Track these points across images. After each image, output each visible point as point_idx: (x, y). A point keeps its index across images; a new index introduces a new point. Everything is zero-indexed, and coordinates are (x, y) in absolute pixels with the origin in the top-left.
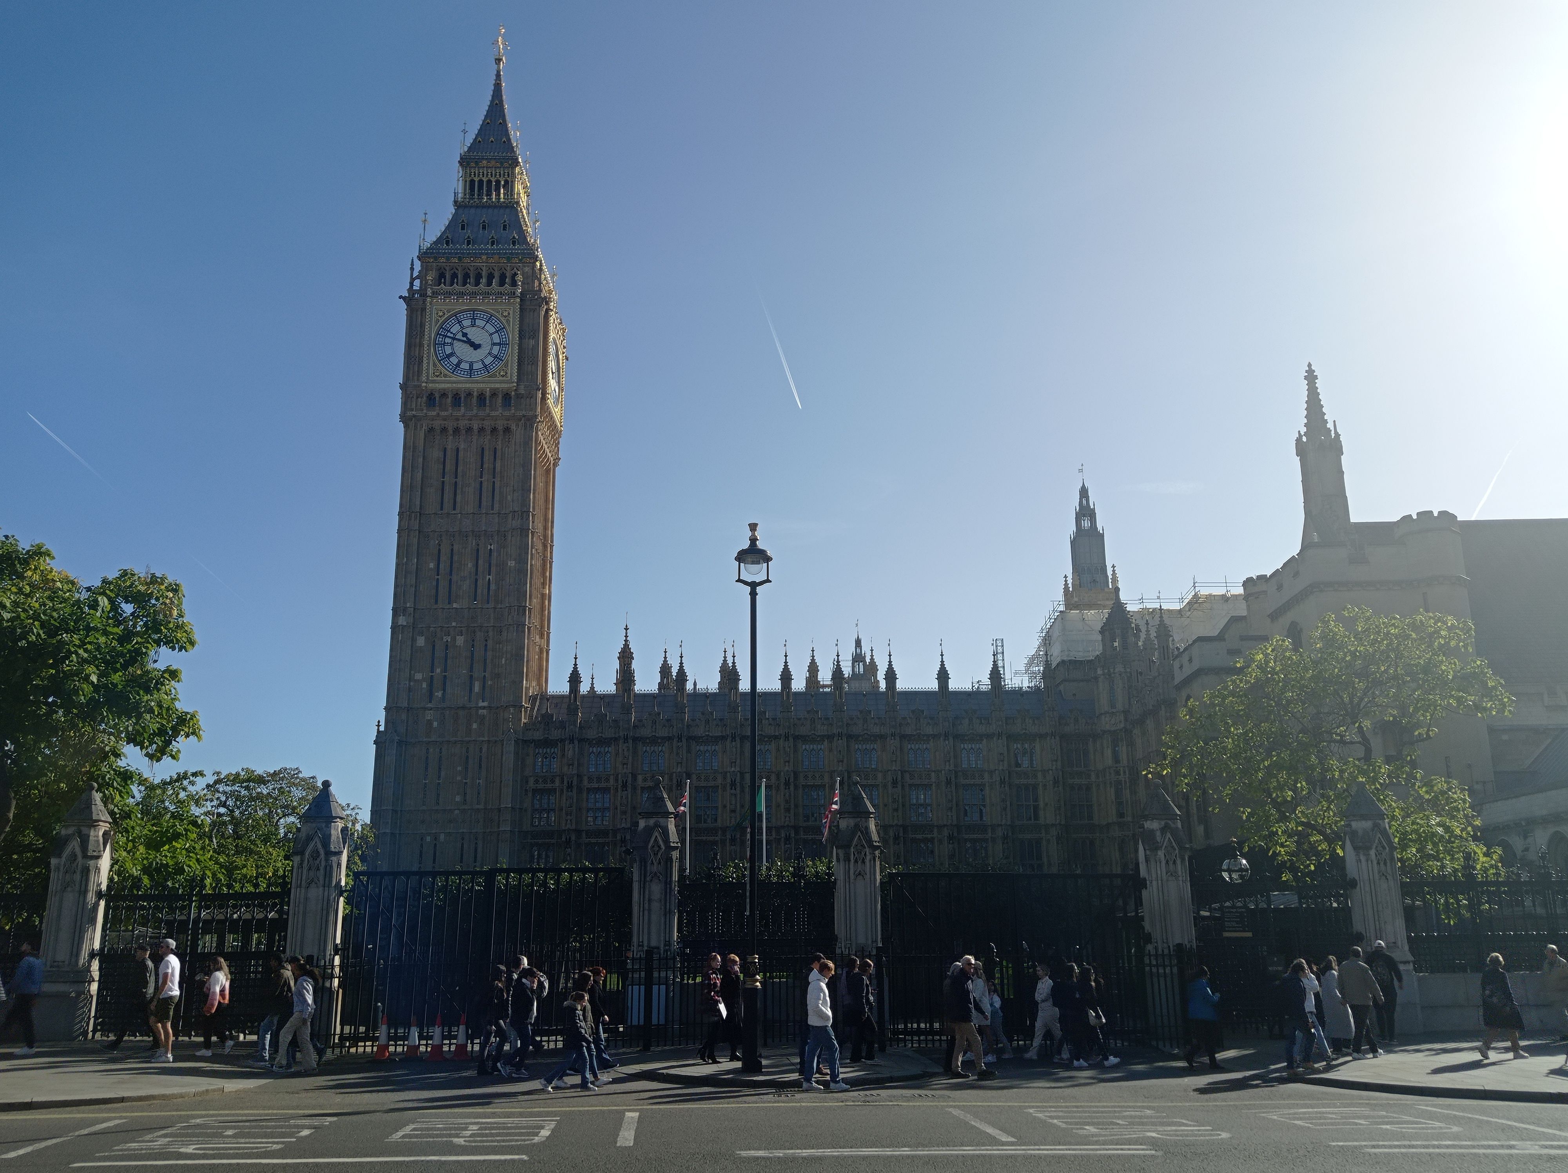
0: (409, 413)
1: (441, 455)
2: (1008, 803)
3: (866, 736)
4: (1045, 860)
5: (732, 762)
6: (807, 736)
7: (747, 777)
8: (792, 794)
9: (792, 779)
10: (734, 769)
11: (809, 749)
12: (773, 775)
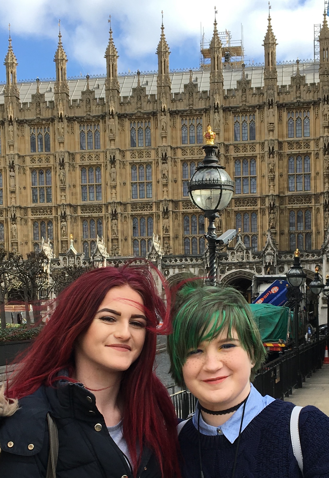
2: (277, 174)
3: (139, 114)
4: (314, 228)
5: (10, 146)
6: (83, 117)
7: (28, 159)
8: (67, 174)
9: (66, 160)
10: (12, 152)
11: (86, 131)
12: (52, 157)
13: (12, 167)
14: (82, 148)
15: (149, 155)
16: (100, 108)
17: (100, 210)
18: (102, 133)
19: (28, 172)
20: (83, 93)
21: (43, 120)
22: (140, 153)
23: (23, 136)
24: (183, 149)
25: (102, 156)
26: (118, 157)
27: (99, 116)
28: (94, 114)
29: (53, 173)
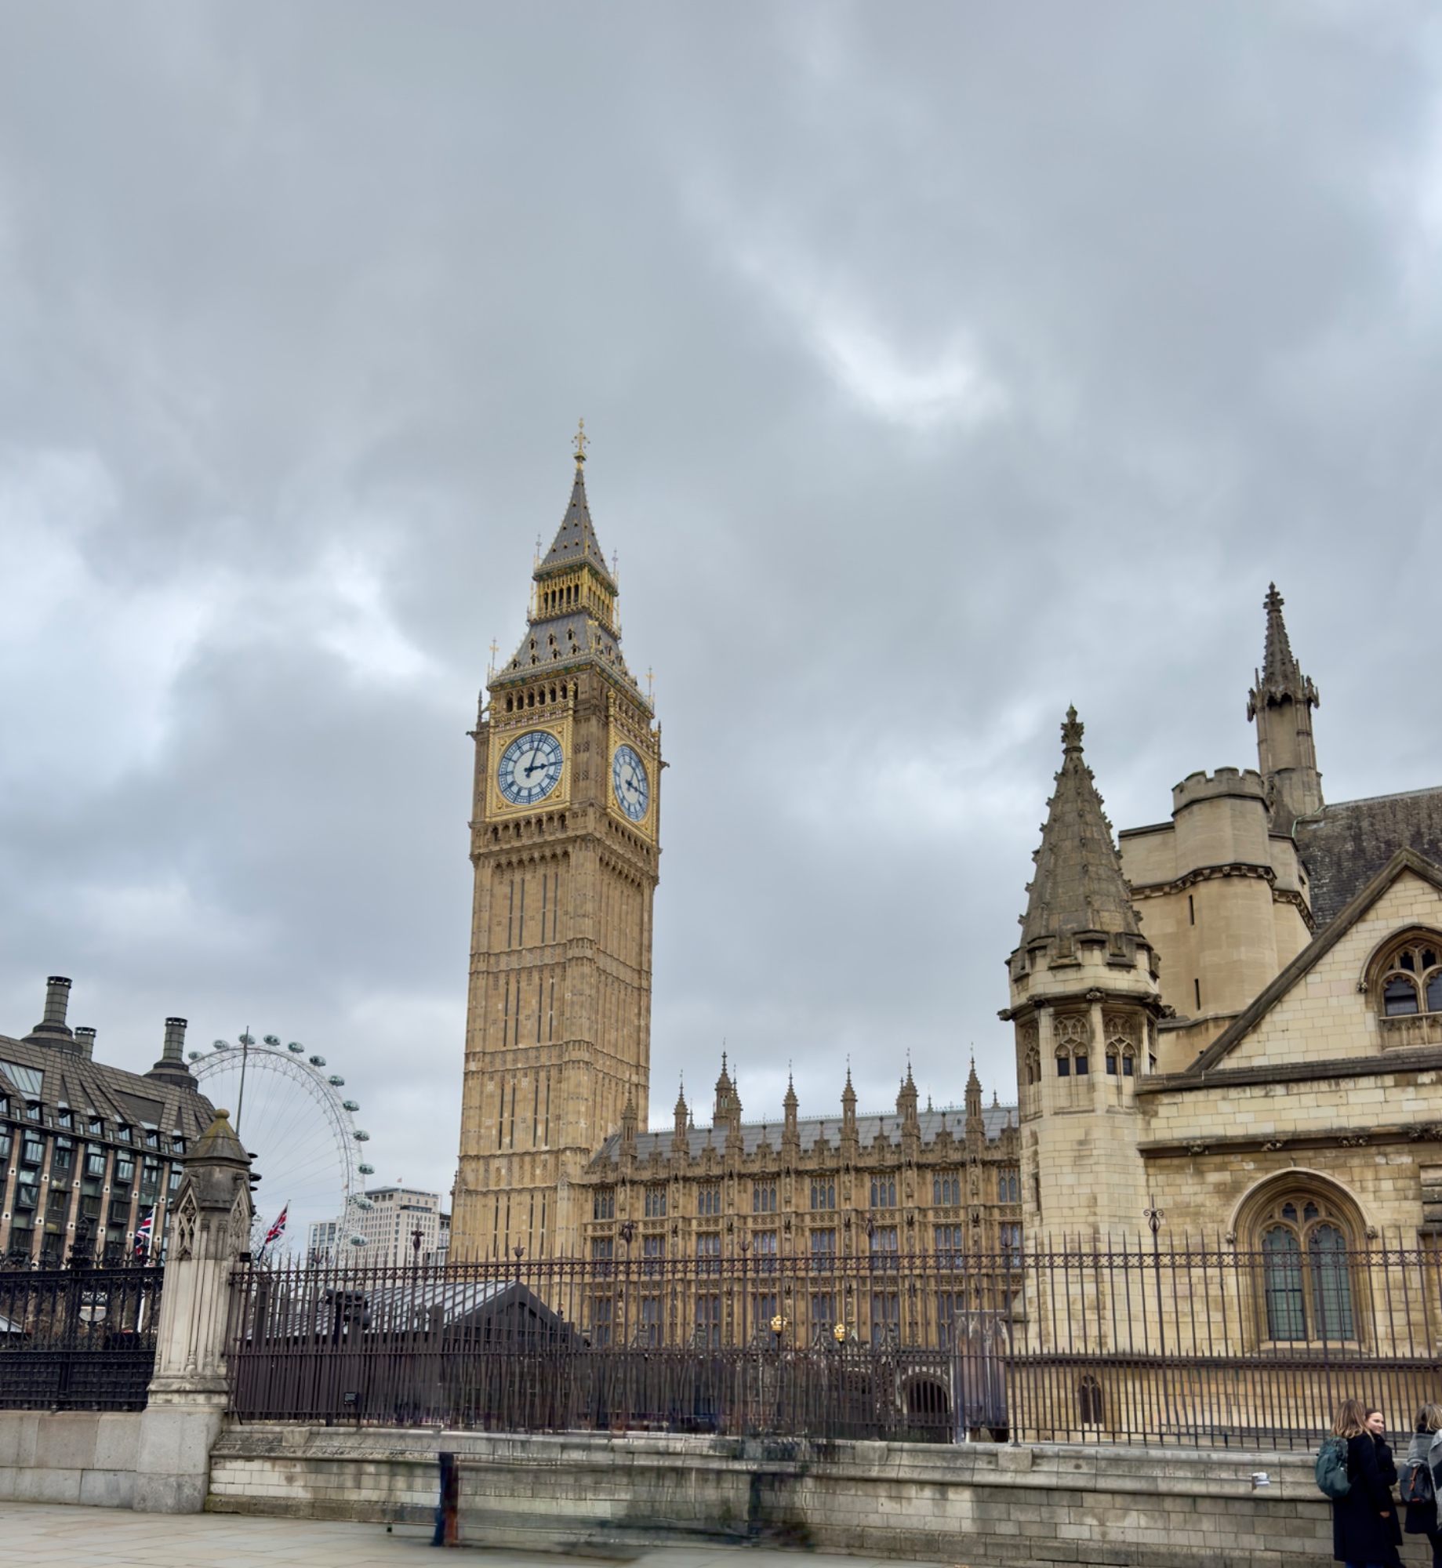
0: (476, 852)
1: (508, 890)
5: (786, 1202)
6: (875, 1168)
7: (807, 1218)
8: (854, 1238)
9: (853, 1220)
10: (788, 1210)
11: (878, 1184)
12: (836, 1216)
13: (788, 1227)
14: (873, 1204)
15: (957, 1215)
16: (896, 1157)
17: (896, 1283)
18: (897, 1187)
19: (807, 1233)
20: (876, 1138)
21: (826, 1170)
22: (946, 1211)
23: (802, 1189)
24: (1001, 1208)
25: (897, 1215)
26: (916, 1217)
27: (894, 1167)
28: (888, 1163)
29: (837, 1235)
